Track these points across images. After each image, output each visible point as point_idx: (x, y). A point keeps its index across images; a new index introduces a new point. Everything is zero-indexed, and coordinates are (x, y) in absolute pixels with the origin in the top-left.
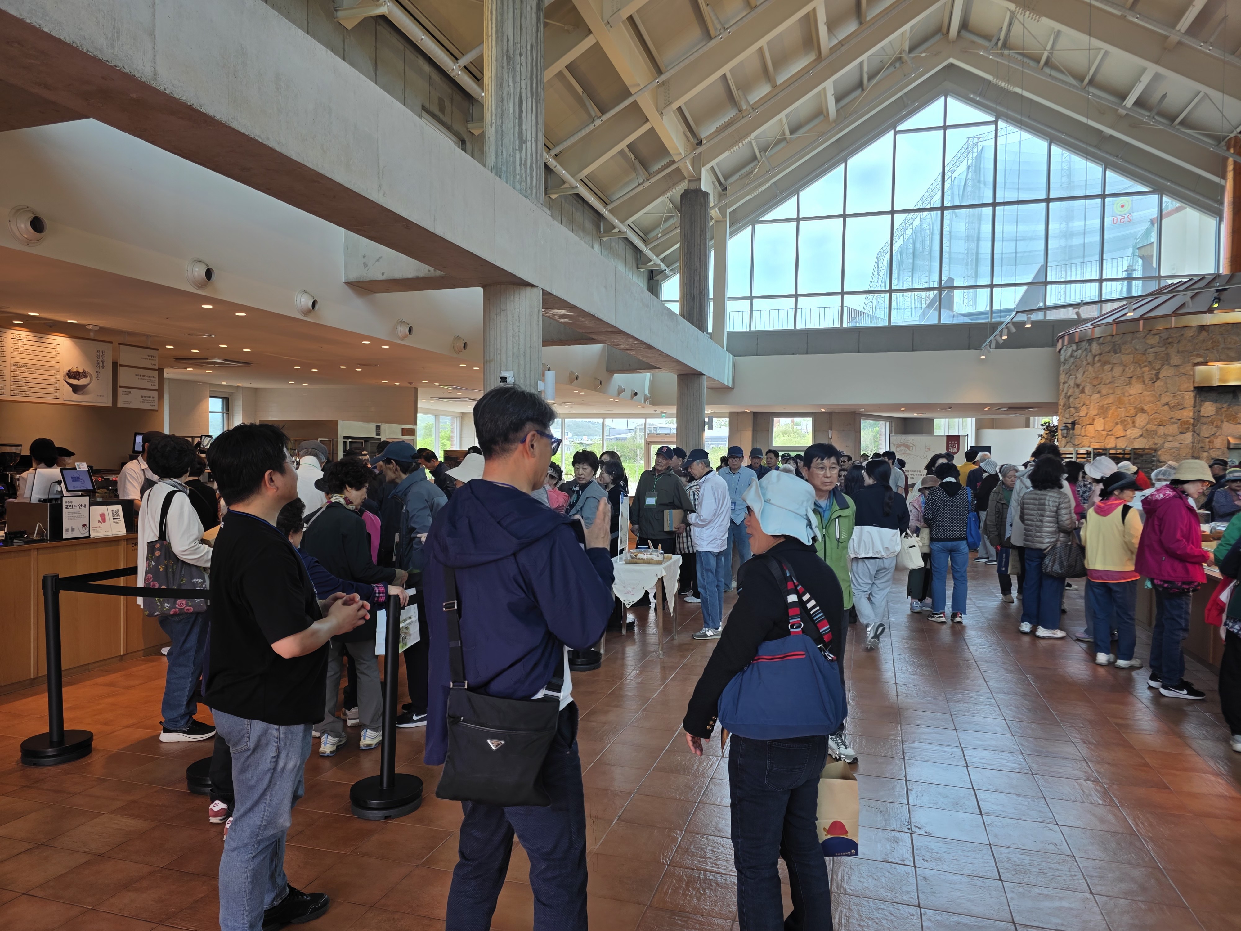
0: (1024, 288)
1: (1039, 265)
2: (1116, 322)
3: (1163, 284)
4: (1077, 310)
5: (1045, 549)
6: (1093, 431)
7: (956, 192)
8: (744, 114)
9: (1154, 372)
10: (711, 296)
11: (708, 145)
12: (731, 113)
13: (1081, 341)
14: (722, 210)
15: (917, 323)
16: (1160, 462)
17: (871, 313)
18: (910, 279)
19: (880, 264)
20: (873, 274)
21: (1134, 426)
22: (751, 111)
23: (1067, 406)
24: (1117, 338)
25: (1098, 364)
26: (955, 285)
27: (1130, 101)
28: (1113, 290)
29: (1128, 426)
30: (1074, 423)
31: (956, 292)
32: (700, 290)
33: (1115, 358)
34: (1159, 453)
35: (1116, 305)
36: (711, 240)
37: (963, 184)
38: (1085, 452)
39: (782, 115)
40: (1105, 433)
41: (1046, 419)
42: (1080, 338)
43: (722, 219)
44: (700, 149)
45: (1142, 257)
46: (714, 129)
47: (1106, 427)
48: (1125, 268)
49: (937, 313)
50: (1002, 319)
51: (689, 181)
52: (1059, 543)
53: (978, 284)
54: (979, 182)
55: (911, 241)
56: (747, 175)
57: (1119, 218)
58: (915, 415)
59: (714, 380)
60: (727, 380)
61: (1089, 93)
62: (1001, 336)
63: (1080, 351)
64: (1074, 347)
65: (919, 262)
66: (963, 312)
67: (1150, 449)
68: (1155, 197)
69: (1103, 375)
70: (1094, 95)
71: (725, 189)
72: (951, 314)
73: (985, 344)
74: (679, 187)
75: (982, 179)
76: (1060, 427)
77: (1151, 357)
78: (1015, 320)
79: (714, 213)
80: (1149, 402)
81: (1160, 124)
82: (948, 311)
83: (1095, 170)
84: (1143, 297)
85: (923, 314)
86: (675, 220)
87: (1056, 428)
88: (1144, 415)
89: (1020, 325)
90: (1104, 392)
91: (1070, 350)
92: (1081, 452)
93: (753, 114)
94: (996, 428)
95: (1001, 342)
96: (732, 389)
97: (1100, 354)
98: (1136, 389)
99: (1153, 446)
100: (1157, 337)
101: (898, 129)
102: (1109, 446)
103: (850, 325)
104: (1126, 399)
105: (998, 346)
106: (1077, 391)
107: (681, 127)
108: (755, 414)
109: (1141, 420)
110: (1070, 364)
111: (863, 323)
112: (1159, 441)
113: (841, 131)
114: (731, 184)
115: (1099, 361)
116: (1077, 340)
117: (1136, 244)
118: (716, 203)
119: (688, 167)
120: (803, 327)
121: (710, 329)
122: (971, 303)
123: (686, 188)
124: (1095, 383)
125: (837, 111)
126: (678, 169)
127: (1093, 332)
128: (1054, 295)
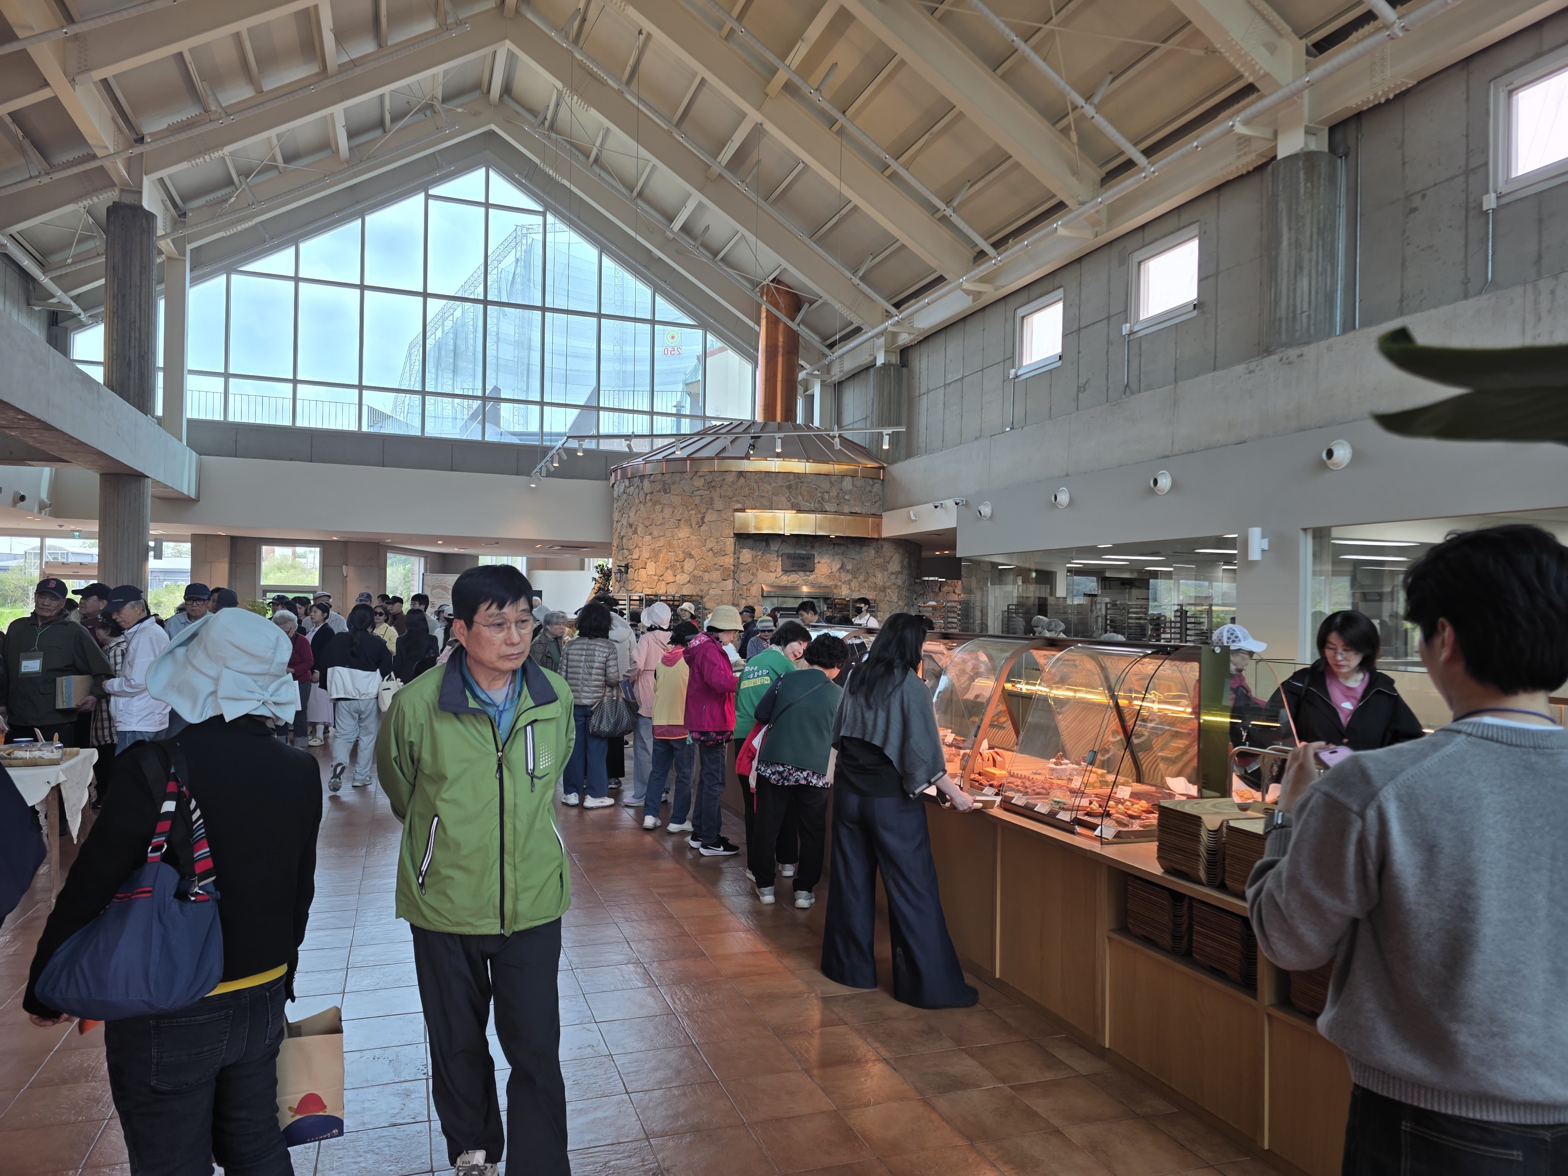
0: (576, 412)
1: (592, 388)
2: (666, 460)
3: (708, 425)
4: (628, 442)
5: (592, 706)
6: (645, 576)
7: (504, 287)
8: (212, 117)
9: (700, 516)
10: (160, 362)
11: (154, 146)
12: (191, 112)
13: (633, 477)
14: (178, 245)
15: (458, 437)
16: (706, 609)
17: (402, 419)
18: (450, 382)
19: (413, 358)
20: (404, 369)
21: (683, 572)
22: (223, 115)
23: (621, 548)
24: (667, 477)
25: (650, 504)
26: (503, 396)
27: (677, 225)
28: (664, 425)
29: (678, 571)
30: (627, 567)
31: (503, 405)
32: (140, 353)
33: (665, 498)
34: (705, 600)
35: (667, 441)
36: (160, 282)
37: (510, 279)
38: (637, 598)
39: (272, 133)
40: (656, 578)
41: (601, 561)
42: (632, 474)
43: (178, 256)
44: (139, 149)
45: (690, 394)
46: (165, 126)
47: (658, 571)
48: (675, 404)
49: (480, 427)
50: (553, 444)
51: (122, 191)
52: (605, 698)
53: (530, 399)
54: (529, 280)
55: (451, 335)
56: (219, 203)
57: (670, 349)
58: (455, 550)
59: (166, 487)
60: (187, 486)
61: (637, 206)
62: (552, 463)
63: (632, 488)
64: (627, 483)
65: (461, 364)
66: (512, 430)
67: (697, 596)
68: (699, 333)
69: (654, 516)
70: (642, 209)
71: (184, 215)
72: (498, 430)
73: (535, 471)
74: (105, 196)
75: (532, 278)
76: (613, 570)
77: (697, 500)
78: (566, 445)
79: (166, 245)
80: (696, 546)
81: (704, 257)
82: (493, 427)
83: (644, 292)
84: (691, 435)
85: (465, 427)
86: (98, 243)
87: (610, 570)
88: (692, 561)
89: (571, 452)
90: (655, 534)
91: (623, 485)
92: (634, 598)
93: (227, 121)
94: (549, 569)
95: (552, 469)
96: (196, 501)
97: (652, 493)
98: (684, 532)
99: (700, 593)
100: (702, 479)
101: (431, 192)
102: (660, 593)
103: (372, 430)
104: (675, 542)
105: (549, 474)
106: (630, 531)
107: (107, 110)
108: (234, 540)
109: (689, 565)
110: (623, 501)
111: (389, 429)
112: (705, 587)
113: (355, 176)
114: (191, 210)
115: (651, 500)
116: (629, 476)
117: (686, 379)
118: (168, 231)
119: (119, 169)
120: (306, 425)
121: (159, 412)
122: (521, 421)
123: (117, 200)
124: (647, 523)
125: (350, 149)
126: (101, 170)
127: (644, 468)
128: (608, 423)
